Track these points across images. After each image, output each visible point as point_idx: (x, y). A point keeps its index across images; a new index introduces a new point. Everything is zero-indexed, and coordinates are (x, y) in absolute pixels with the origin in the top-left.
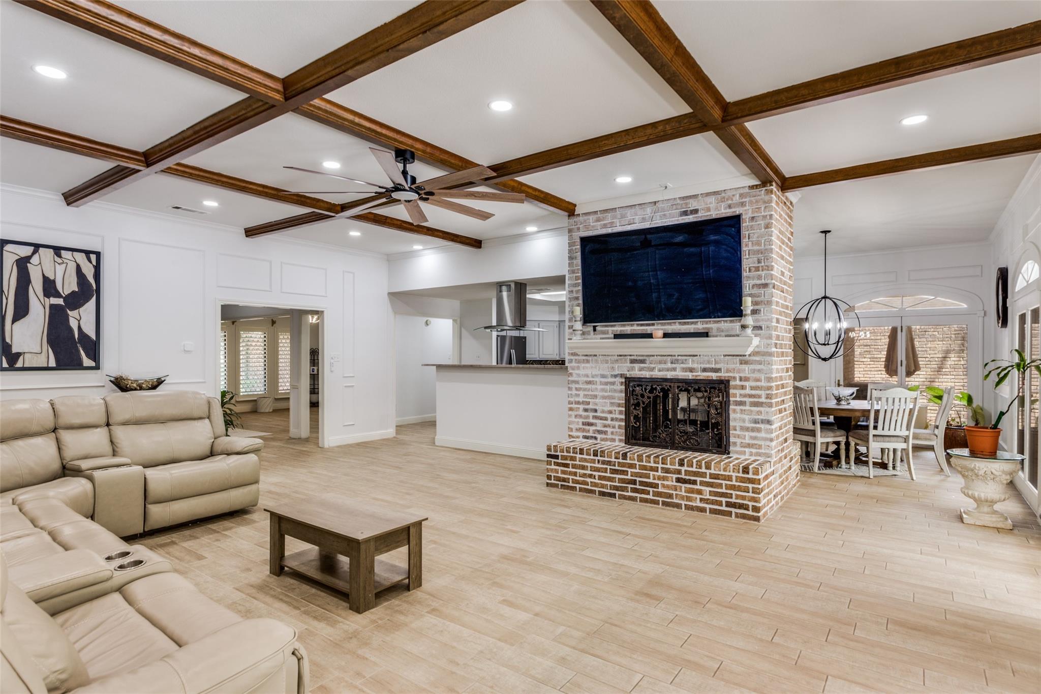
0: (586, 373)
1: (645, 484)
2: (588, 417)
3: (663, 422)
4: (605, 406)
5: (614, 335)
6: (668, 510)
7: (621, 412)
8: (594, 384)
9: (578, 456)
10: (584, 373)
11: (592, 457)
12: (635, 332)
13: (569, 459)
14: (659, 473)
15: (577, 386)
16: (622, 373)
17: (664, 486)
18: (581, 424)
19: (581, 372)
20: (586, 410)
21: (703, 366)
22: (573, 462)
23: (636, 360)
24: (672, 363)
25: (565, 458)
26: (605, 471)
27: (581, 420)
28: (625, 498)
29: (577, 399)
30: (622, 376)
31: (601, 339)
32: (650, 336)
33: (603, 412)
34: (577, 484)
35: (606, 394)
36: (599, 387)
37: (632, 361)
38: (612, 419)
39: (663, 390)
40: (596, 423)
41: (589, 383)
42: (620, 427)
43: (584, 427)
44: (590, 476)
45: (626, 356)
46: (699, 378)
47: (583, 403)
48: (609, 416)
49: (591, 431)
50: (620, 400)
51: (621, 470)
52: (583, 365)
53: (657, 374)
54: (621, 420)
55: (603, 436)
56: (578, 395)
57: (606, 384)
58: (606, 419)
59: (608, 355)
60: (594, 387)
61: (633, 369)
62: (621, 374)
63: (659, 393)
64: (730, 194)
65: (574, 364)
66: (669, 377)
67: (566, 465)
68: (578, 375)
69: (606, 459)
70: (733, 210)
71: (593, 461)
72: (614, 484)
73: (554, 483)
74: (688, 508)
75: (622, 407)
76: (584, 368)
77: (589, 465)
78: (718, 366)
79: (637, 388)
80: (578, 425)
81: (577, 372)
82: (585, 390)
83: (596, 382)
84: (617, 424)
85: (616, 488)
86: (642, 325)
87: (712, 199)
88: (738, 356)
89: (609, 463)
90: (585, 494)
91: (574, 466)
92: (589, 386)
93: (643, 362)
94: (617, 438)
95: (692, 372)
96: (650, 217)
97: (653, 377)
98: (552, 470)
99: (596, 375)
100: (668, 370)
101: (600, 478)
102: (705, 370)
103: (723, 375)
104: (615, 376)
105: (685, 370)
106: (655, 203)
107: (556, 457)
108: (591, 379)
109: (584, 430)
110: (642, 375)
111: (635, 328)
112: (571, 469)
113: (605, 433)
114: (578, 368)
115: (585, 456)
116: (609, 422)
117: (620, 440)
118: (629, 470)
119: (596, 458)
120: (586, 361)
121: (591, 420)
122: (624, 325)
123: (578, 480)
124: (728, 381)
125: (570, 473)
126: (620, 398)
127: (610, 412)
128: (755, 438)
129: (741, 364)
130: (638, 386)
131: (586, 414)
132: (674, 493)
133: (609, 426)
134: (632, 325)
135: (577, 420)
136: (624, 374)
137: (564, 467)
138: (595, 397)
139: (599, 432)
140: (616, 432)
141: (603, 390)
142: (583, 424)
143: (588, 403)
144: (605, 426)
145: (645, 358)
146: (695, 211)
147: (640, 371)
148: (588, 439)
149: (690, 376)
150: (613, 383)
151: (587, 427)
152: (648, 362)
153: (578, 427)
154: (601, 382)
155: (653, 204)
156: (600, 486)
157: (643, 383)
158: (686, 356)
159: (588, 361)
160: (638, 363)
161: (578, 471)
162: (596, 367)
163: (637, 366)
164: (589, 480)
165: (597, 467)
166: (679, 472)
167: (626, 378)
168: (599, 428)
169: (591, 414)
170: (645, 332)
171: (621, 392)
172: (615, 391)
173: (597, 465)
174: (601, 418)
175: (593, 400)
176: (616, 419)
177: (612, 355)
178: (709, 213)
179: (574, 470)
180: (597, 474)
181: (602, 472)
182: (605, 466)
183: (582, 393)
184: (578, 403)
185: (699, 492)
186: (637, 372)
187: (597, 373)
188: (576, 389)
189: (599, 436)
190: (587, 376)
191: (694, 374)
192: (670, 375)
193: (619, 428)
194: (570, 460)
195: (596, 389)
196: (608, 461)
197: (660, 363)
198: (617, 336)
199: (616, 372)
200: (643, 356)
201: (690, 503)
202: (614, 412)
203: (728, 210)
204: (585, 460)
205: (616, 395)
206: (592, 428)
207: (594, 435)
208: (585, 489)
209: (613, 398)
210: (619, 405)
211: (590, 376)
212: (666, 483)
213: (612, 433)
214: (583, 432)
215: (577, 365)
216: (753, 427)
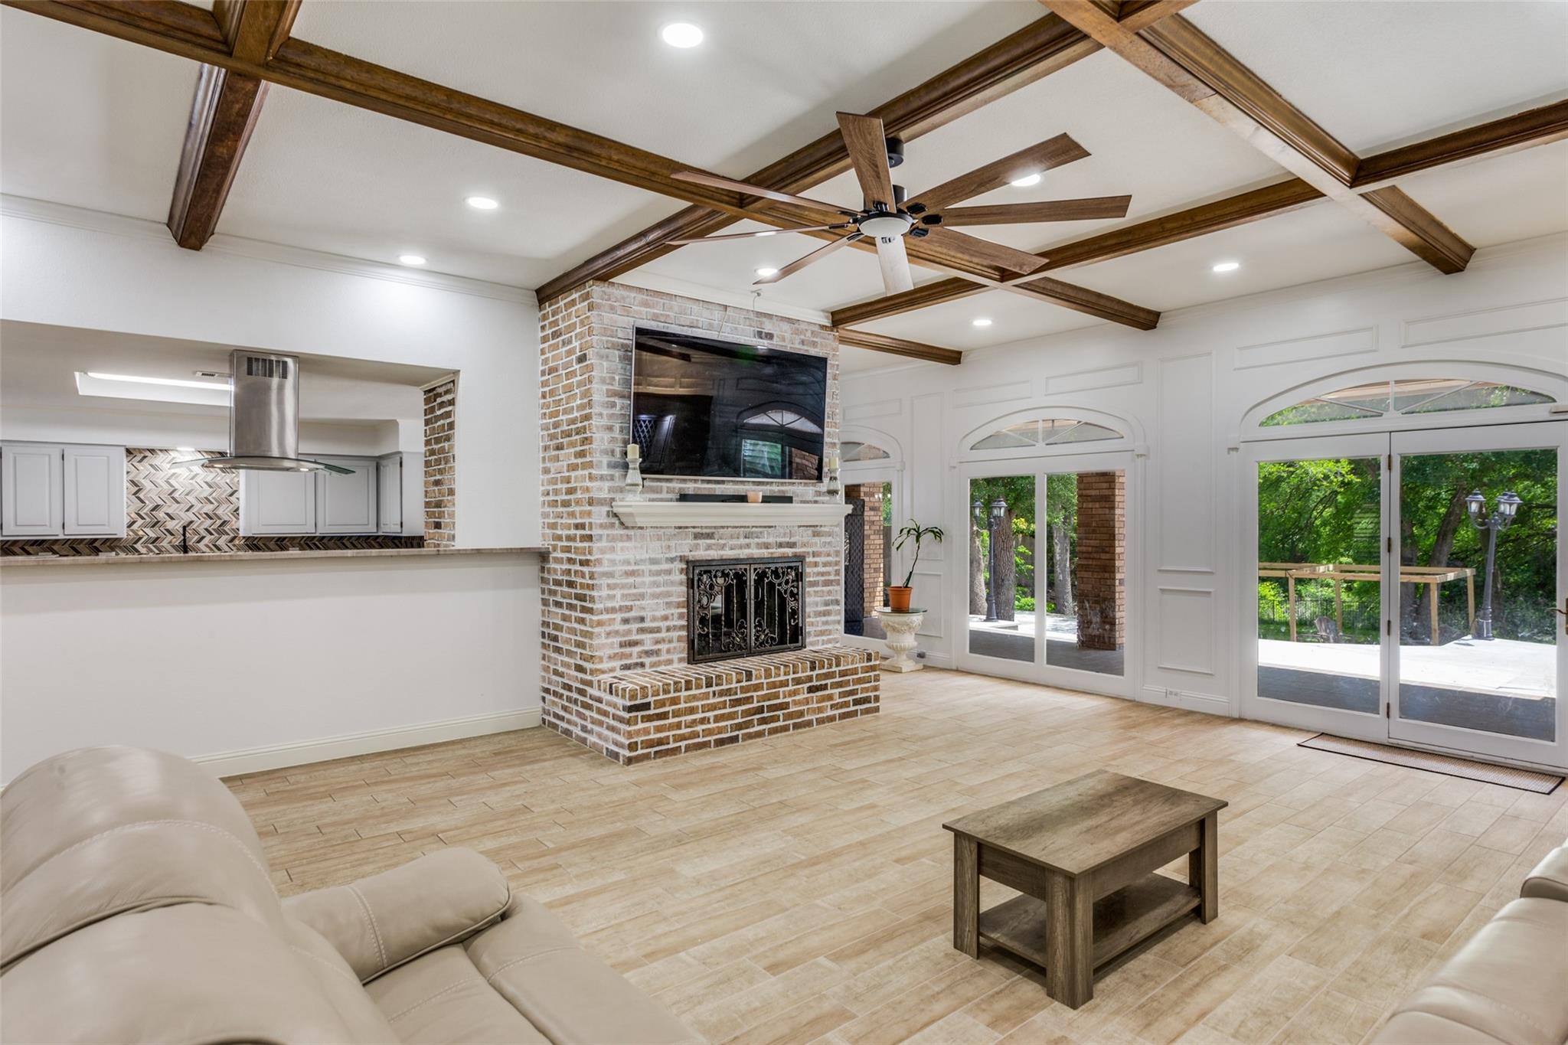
0: (627, 557)
1: (774, 708)
2: (629, 632)
3: (737, 621)
4: (656, 610)
5: (681, 495)
6: (801, 733)
7: (681, 616)
8: (639, 575)
9: (684, 694)
10: (622, 558)
11: (704, 690)
12: (699, 493)
13: (668, 704)
14: (791, 688)
15: (611, 581)
16: (682, 554)
17: (795, 703)
18: (617, 646)
19: (618, 556)
20: (626, 621)
21: (779, 540)
22: (673, 707)
23: (702, 534)
24: (746, 537)
25: (661, 704)
26: (724, 705)
27: (617, 640)
28: (750, 736)
29: (610, 604)
30: (682, 559)
31: (650, 500)
32: (742, 499)
33: (654, 619)
34: (681, 741)
35: (658, 590)
36: (648, 579)
37: (697, 536)
38: (668, 629)
39: (736, 575)
40: (643, 640)
41: (632, 573)
42: (679, 639)
43: (623, 650)
44: (703, 721)
45: (687, 527)
46: (775, 556)
47: (621, 609)
48: (664, 624)
49: (635, 655)
50: (679, 596)
51: (744, 698)
52: (620, 544)
53: (728, 553)
54: (681, 628)
55: (654, 659)
56: (612, 597)
57: (658, 573)
58: (658, 630)
59: (661, 527)
60: (638, 580)
61: (697, 547)
62: (681, 557)
63: (732, 580)
64: (803, 326)
65: (604, 544)
66: (742, 557)
67: (664, 716)
68: (613, 562)
69: (724, 687)
70: (805, 348)
71: (706, 696)
72: (736, 721)
73: (643, 754)
74: (820, 721)
75: (683, 607)
76: (622, 549)
77: (699, 703)
78: (793, 540)
79: (705, 576)
80: (613, 648)
81: (607, 556)
82: (623, 586)
83: (643, 571)
84: (675, 634)
85: (739, 727)
86: (709, 482)
87: (786, 326)
88: (810, 526)
89: (728, 692)
90: (695, 752)
91: (676, 714)
92: (631, 580)
93: (710, 536)
94: (675, 657)
95: (768, 548)
96: (718, 324)
97: (724, 557)
98: (638, 732)
99: (642, 560)
100: (741, 547)
101: (717, 719)
102: (781, 545)
103: (798, 550)
104: (672, 560)
105: (759, 546)
106: (726, 307)
107: (646, 706)
108: (636, 568)
109: (623, 656)
110: (709, 556)
111: (699, 485)
112: (671, 720)
113: (657, 652)
114: (613, 549)
115: (693, 692)
116: (663, 635)
117: (681, 660)
118: (755, 694)
119: (710, 690)
120: (625, 538)
121: (635, 637)
122: (685, 481)
123: (684, 734)
124: (804, 557)
125: (671, 727)
126: (680, 592)
127: (666, 618)
128: (826, 623)
129: (814, 536)
130: (706, 572)
131: (626, 627)
132: (805, 707)
133: (663, 640)
134: (696, 481)
135: (610, 640)
136: (684, 556)
137: (661, 719)
138: (642, 596)
139: (648, 653)
140: (675, 648)
141: (656, 584)
142: (622, 645)
143: (630, 609)
144: (657, 642)
145: (713, 530)
146: (770, 336)
147: (706, 550)
148: (629, 669)
149: (764, 553)
150: (669, 572)
151: (628, 650)
152: (716, 536)
153: (611, 652)
154: (650, 571)
155: (722, 308)
156: (716, 732)
157: (713, 568)
158: (760, 527)
159: (629, 538)
160: (704, 538)
161: (683, 719)
162: (642, 547)
163: (702, 542)
164: (699, 728)
165: (712, 704)
166: (810, 679)
167: (687, 562)
168: (646, 648)
169: (635, 626)
170: (713, 493)
171: (681, 584)
172: (672, 583)
173: (711, 701)
174: (652, 631)
175: (637, 603)
176: (675, 628)
177: (667, 527)
178: (783, 344)
179: (676, 720)
180: (710, 714)
181: (720, 709)
182: (722, 699)
183: (618, 593)
184: (613, 610)
185: (830, 697)
186: (704, 552)
187: (643, 557)
188: (609, 586)
189: (647, 661)
190: (629, 563)
191: (770, 551)
192: (744, 553)
193: (678, 641)
194: (670, 705)
195: (644, 583)
196: (727, 690)
197: (732, 537)
198: (684, 498)
199: (673, 555)
200: (710, 527)
201: (821, 715)
202: (671, 618)
203: (800, 347)
204: (695, 698)
205: (673, 589)
206: (636, 650)
207: (639, 660)
208: (694, 744)
209: (668, 594)
210: (679, 605)
211: (632, 562)
212: (797, 698)
213: (668, 651)
214: (621, 659)
215: (610, 544)
216: (825, 611)
